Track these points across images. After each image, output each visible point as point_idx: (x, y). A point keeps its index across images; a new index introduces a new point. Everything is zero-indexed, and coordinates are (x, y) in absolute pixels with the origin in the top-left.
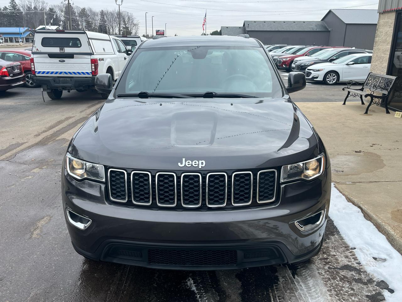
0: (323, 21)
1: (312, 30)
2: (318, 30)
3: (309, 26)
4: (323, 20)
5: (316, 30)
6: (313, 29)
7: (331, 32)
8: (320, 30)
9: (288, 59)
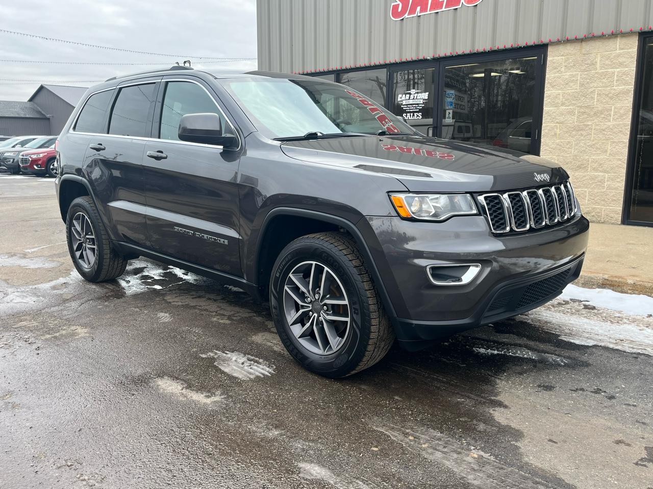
0: (32, 103)
1: (17, 116)
2: (27, 116)
3: (10, 108)
4: (31, 100)
5: (24, 116)
6: (18, 114)
7: (51, 119)
8: (31, 116)
9: (41, 155)
